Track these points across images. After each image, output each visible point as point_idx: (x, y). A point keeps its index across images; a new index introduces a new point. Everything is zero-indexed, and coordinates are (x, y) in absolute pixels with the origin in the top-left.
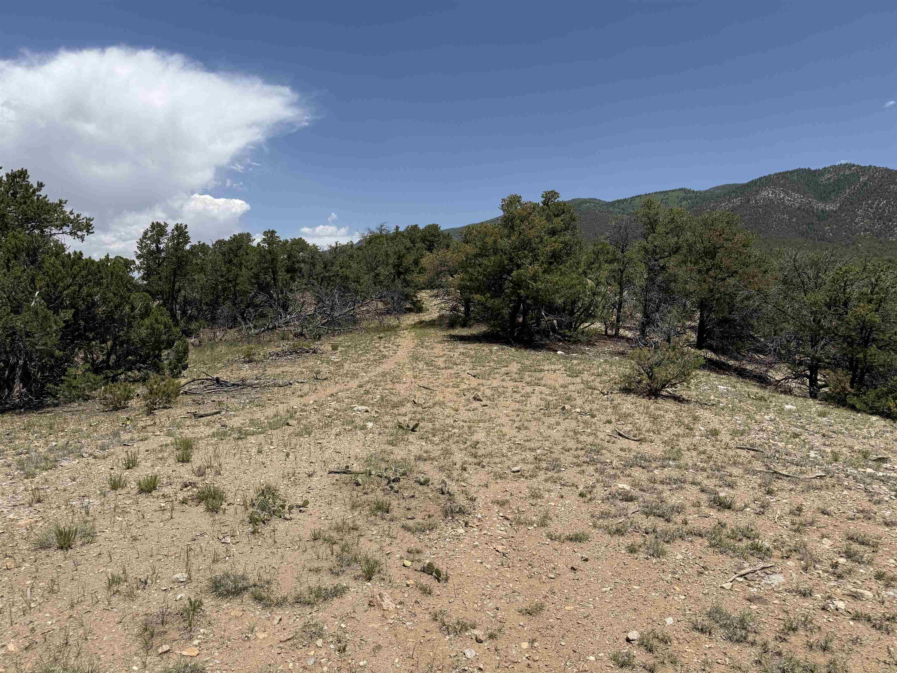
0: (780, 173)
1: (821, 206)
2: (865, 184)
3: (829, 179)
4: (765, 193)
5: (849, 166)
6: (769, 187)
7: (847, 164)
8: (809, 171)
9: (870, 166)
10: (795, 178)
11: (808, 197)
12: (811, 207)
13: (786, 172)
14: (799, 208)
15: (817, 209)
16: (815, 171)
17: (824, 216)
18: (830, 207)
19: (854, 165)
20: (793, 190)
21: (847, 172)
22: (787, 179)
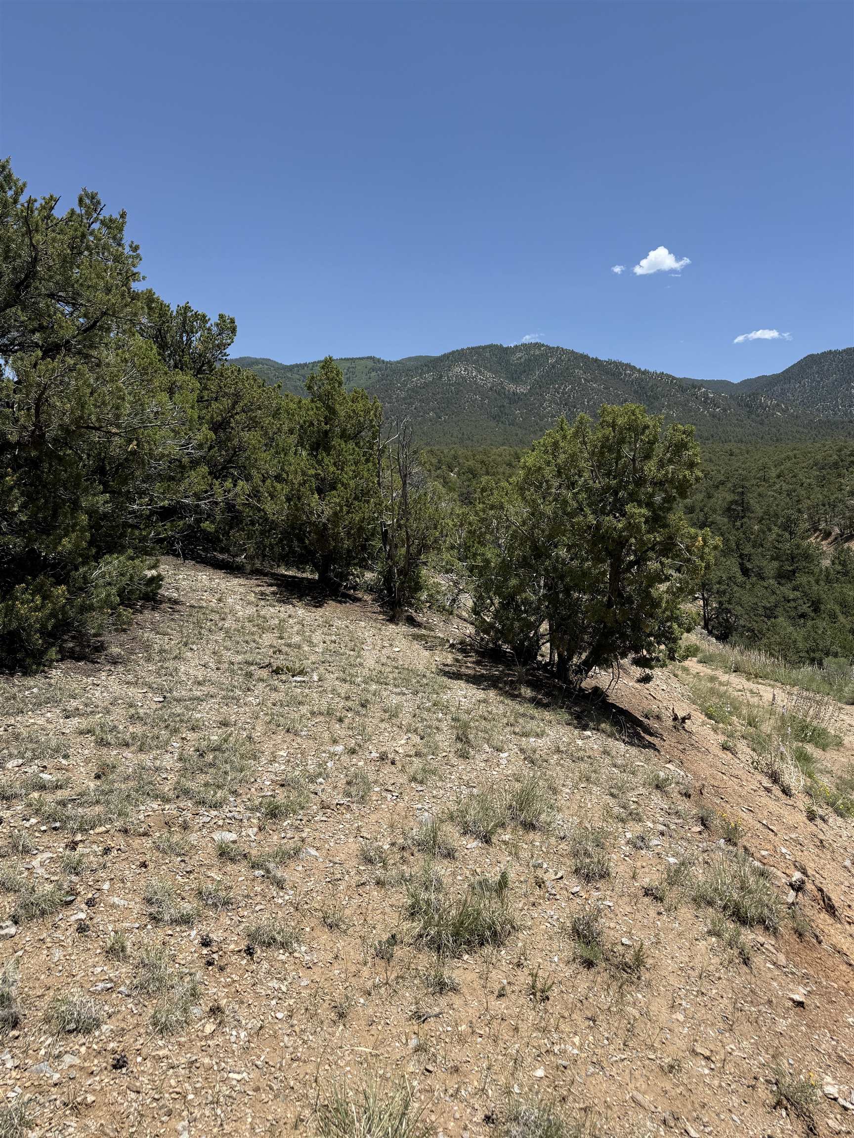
0: (473, 348)
1: (512, 387)
2: (553, 367)
3: (520, 358)
4: (457, 369)
5: (538, 346)
6: (462, 362)
7: (537, 343)
8: (501, 348)
9: (558, 347)
10: (488, 355)
11: (500, 377)
12: (503, 388)
13: (479, 347)
14: (491, 389)
15: (509, 391)
16: (507, 348)
17: (515, 399)
18: (521, 389)
19: (543, 345)
20: (486, 368)
21: (537, 352)
22: (480, 354)
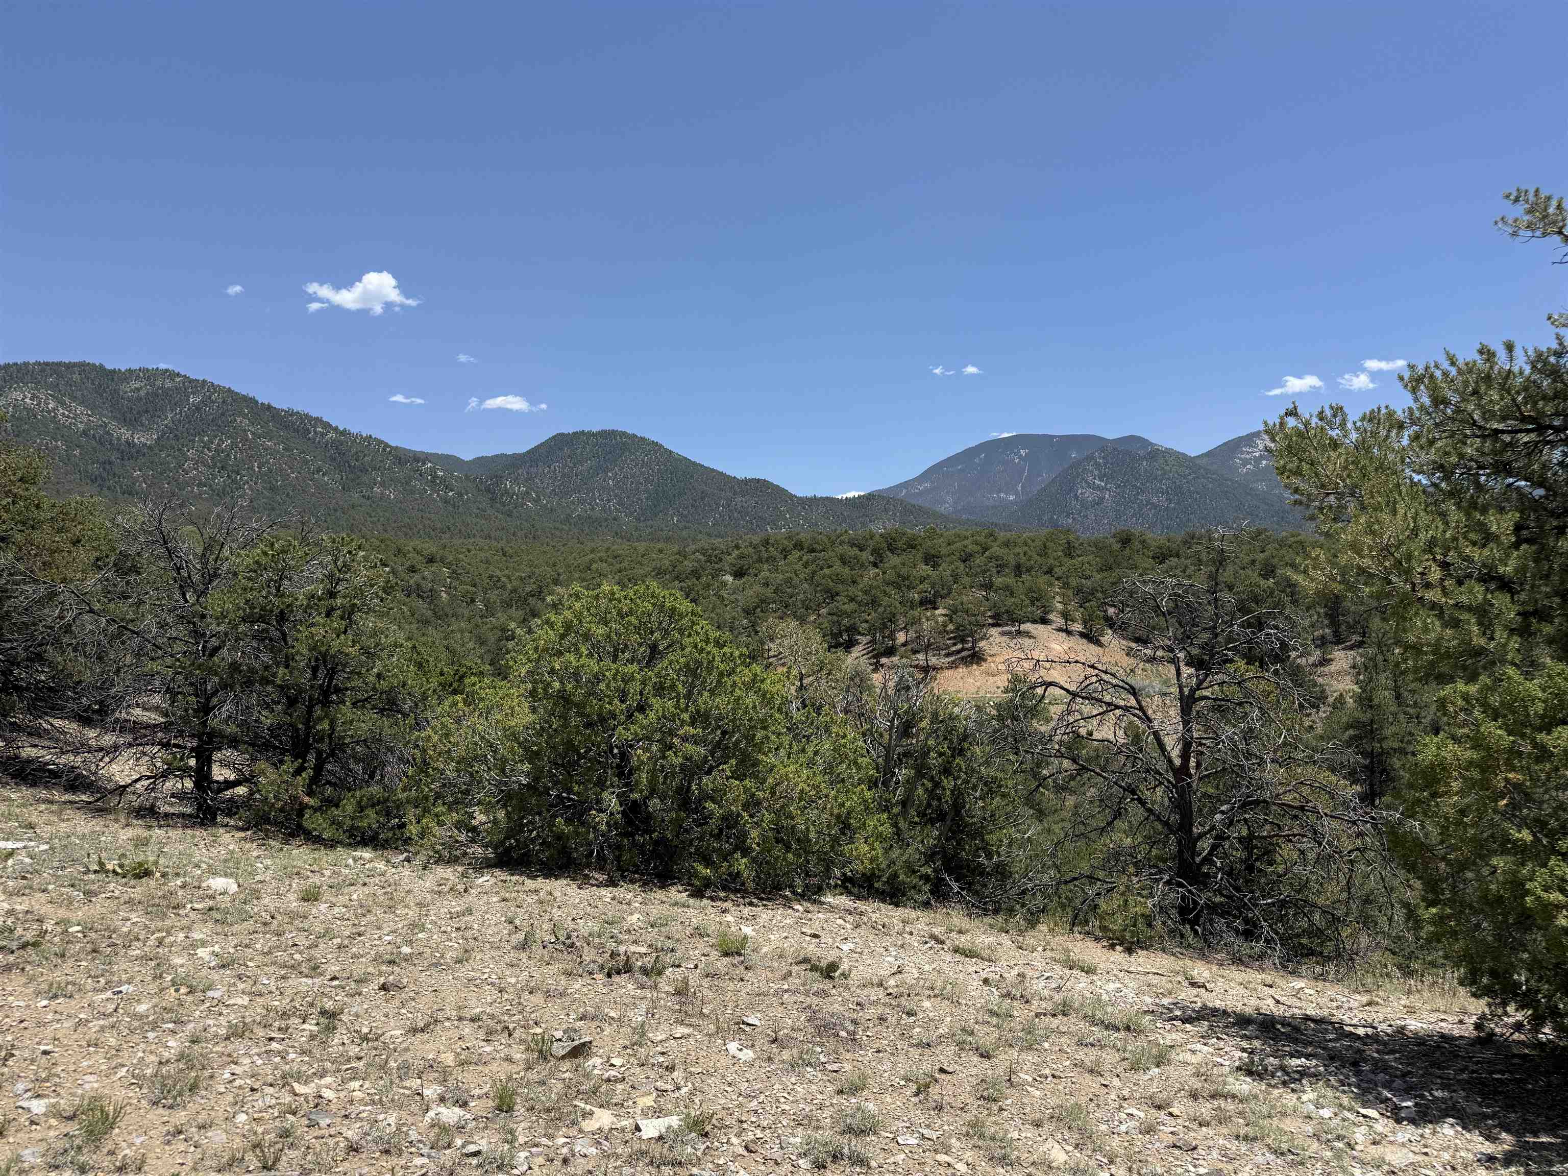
0: (47, 364)
1: (125, 433)
2: (198, 409)
3: (138, 389)
4: (17, 395)
5: (172, 375)
6: (26, 384)
7: (167, 370)
8: (100, 370)
9: (204, 381)
10: (76, 377)
11: (102, 415)
12: (108, 433)
13: (59, 364)
14: (85, 433)
15: (119, 439)
16: (113, 372)
17: (130, 452)
18: (140, 438)
19: (178, 375)
20: (74, 398)
21: (168, 384)
22: (60, 376)
